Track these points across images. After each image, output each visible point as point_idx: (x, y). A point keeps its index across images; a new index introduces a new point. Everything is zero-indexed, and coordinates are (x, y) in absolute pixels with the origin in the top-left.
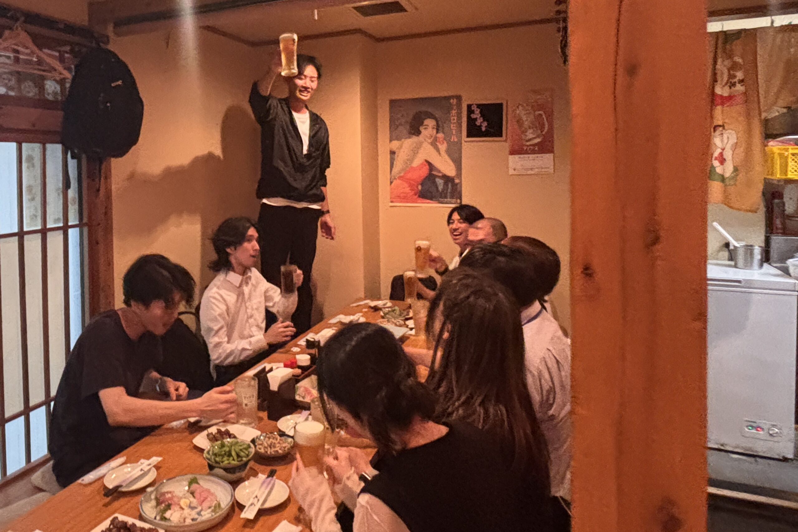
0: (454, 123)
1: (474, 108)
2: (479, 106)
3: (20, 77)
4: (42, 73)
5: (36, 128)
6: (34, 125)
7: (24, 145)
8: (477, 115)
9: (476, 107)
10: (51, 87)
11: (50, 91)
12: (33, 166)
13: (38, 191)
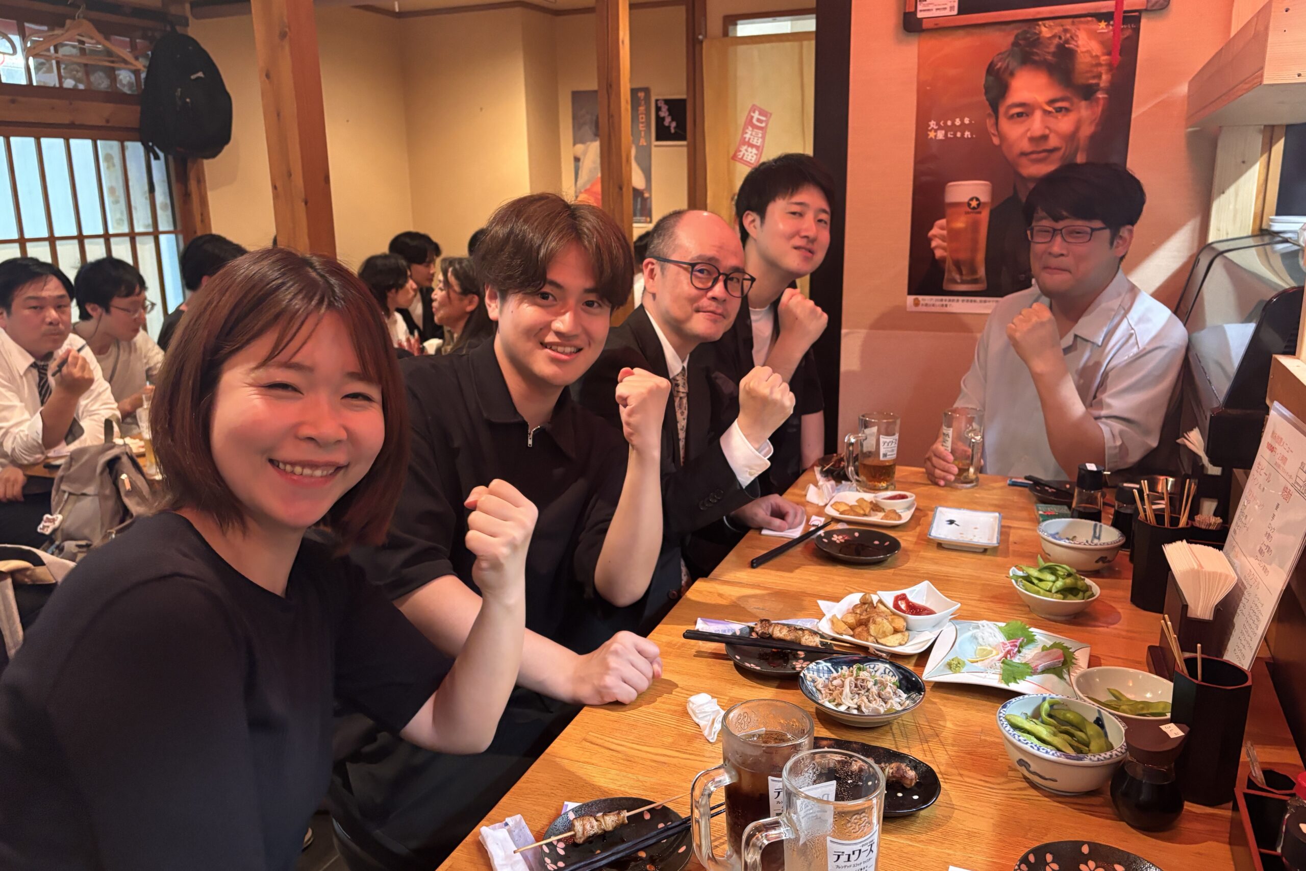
0: (642, 123)
1: (661, 104)
2: (667, 102)
3: (88, 69)
4: (112, 65)
5: (109, 125)
6: (108, 121)
7: (99, 142)
8: (664, 113)
9: (663, 102)
10: (125, 77)
11: (125, 82)
12: (114, 165)
13: (121, 192)
